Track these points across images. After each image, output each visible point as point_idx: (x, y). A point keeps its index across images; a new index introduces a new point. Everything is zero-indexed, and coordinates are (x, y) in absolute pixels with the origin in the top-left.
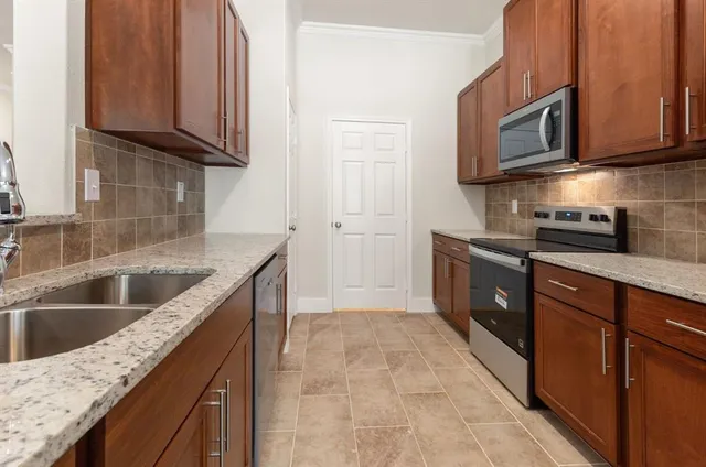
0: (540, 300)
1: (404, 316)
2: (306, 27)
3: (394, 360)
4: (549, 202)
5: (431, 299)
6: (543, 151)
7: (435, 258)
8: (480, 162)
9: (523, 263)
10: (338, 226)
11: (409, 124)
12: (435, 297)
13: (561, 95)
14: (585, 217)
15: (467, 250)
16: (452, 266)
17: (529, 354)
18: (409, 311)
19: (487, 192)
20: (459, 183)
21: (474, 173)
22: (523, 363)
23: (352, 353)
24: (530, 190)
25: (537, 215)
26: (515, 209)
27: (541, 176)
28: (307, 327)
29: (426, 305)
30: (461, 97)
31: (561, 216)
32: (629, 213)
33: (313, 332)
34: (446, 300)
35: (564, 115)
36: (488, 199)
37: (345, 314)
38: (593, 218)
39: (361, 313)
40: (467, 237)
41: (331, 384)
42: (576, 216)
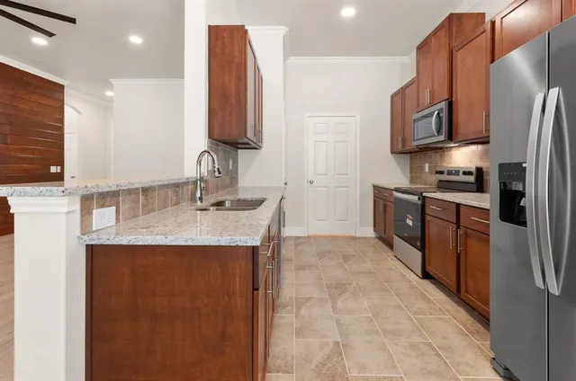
0: (428, 218)
1: (354, 238)
2: (292, 60)
3: (346, 258)
4: (445, 164)
5: (372, 228)
6: (435, 136)
7: (375, 201)
8: (404, 140)
9: (419, 199)
10: (311, 182)
11: (358, 116)
12: (374, 227)
13: (443, 105)
14: (461, 173)
15: (392, 195)
16: (385, 205)
17: (422, 249)
18: (357, 236)
19: (411, 158)
20: (392, 153)
21: (400, 147)
22: (419, 254)
23: (321, 255)
24: (435, 157)
25: (437, 172)
26: (427, 170)
27: (441, 148)
28: (293, 243)
29: (369, 232)
30: (393, 97)
31: (450, 173)
32: (484, 170)
33: (296, 245)
34: (382, 228)
35: (444, 115)
36: (411, 163)
37: (315, 237)
38: (465, 173)
39: (326, 237)
40: (392, 187)
41: (310, 267)
42: (457, 173)
